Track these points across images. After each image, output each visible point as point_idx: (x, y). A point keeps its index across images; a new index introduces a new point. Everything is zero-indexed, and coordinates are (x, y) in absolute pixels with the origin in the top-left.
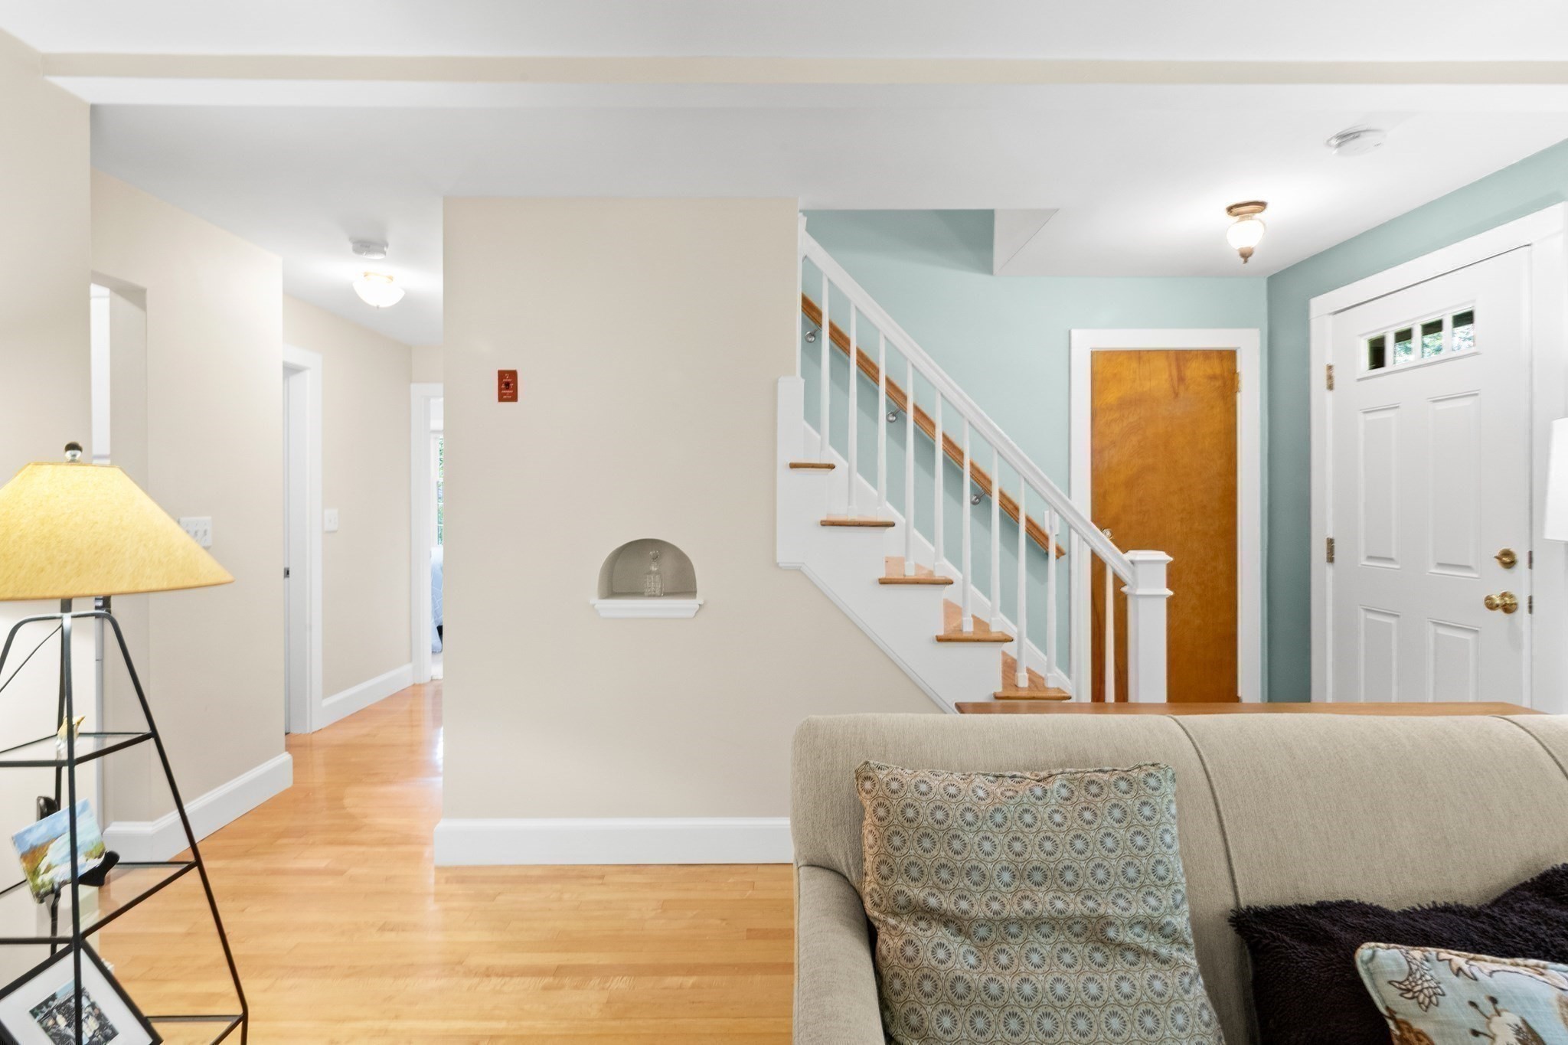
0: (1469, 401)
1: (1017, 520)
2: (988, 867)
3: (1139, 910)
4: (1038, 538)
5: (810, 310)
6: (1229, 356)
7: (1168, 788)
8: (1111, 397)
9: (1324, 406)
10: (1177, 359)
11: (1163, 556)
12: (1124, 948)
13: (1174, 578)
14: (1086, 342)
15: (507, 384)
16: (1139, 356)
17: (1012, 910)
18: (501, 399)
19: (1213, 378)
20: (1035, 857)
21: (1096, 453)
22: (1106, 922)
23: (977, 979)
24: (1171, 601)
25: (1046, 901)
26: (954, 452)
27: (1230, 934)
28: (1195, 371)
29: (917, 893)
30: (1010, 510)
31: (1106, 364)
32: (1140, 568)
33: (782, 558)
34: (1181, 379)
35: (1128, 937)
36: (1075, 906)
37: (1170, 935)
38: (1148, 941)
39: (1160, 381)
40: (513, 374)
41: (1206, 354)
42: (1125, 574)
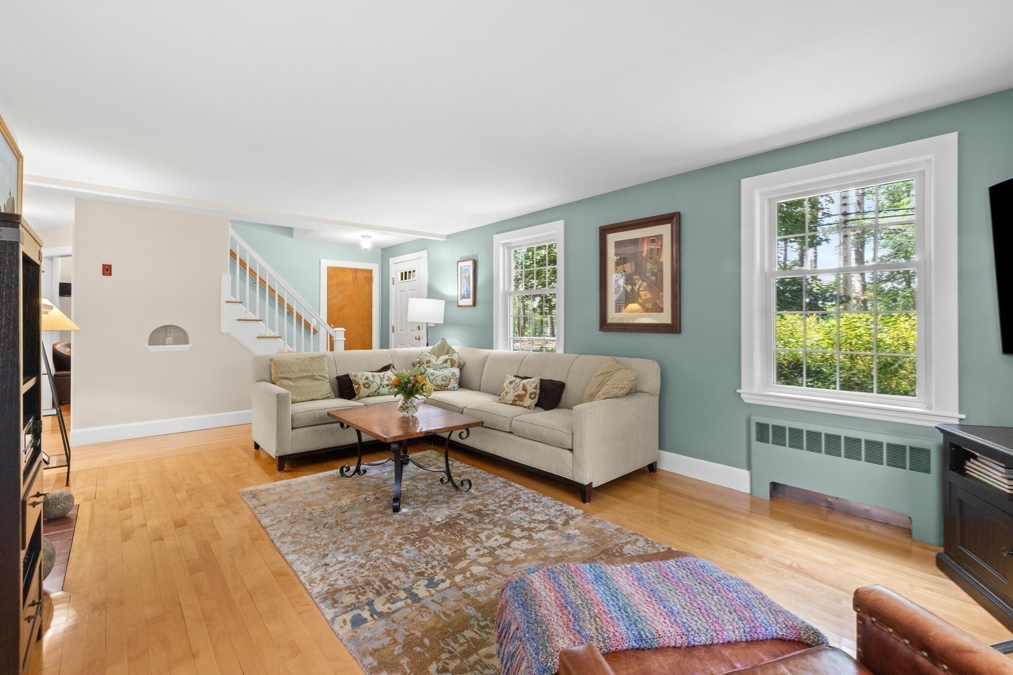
0: (414, 292)
1: (301, 321)
2: (295, 371)
3: (320, 374)
4: (307, 326)
5: (233, 255)
6: (371, 271)
7: (326, 358)
8: (334, 281)
9: (392, 288)
10: (355, 271)
11: (343, 329)
12: (317, 379)
13: (346, 334)
14: (326, 263)
15: (107, 270)
16: (343, 269)
17: (299, 376)
18: (104, 274)
19: (365, 278)
20: (303, 368)
21: (329, 299)
22: (315, 376)
23: (294, 385)
24: (345, 341)
25: (305, 374)
26: (281, 300)
27: (336, 381)
28: (360, 275)
29: (282, 376)
30: (299, 317)
31: (333, 272)
32: (337, 332)
33: (223, 330)
34: (356, 278)
35: (318, 378)
36: (310, 374)
37: (325, 378)
38: (321, 378)
39: (349, 277)
40: (110, 266)
41: (364, 270)
42: (333, 335)
